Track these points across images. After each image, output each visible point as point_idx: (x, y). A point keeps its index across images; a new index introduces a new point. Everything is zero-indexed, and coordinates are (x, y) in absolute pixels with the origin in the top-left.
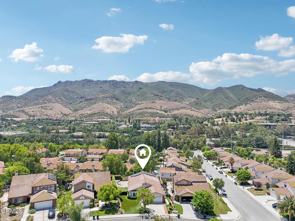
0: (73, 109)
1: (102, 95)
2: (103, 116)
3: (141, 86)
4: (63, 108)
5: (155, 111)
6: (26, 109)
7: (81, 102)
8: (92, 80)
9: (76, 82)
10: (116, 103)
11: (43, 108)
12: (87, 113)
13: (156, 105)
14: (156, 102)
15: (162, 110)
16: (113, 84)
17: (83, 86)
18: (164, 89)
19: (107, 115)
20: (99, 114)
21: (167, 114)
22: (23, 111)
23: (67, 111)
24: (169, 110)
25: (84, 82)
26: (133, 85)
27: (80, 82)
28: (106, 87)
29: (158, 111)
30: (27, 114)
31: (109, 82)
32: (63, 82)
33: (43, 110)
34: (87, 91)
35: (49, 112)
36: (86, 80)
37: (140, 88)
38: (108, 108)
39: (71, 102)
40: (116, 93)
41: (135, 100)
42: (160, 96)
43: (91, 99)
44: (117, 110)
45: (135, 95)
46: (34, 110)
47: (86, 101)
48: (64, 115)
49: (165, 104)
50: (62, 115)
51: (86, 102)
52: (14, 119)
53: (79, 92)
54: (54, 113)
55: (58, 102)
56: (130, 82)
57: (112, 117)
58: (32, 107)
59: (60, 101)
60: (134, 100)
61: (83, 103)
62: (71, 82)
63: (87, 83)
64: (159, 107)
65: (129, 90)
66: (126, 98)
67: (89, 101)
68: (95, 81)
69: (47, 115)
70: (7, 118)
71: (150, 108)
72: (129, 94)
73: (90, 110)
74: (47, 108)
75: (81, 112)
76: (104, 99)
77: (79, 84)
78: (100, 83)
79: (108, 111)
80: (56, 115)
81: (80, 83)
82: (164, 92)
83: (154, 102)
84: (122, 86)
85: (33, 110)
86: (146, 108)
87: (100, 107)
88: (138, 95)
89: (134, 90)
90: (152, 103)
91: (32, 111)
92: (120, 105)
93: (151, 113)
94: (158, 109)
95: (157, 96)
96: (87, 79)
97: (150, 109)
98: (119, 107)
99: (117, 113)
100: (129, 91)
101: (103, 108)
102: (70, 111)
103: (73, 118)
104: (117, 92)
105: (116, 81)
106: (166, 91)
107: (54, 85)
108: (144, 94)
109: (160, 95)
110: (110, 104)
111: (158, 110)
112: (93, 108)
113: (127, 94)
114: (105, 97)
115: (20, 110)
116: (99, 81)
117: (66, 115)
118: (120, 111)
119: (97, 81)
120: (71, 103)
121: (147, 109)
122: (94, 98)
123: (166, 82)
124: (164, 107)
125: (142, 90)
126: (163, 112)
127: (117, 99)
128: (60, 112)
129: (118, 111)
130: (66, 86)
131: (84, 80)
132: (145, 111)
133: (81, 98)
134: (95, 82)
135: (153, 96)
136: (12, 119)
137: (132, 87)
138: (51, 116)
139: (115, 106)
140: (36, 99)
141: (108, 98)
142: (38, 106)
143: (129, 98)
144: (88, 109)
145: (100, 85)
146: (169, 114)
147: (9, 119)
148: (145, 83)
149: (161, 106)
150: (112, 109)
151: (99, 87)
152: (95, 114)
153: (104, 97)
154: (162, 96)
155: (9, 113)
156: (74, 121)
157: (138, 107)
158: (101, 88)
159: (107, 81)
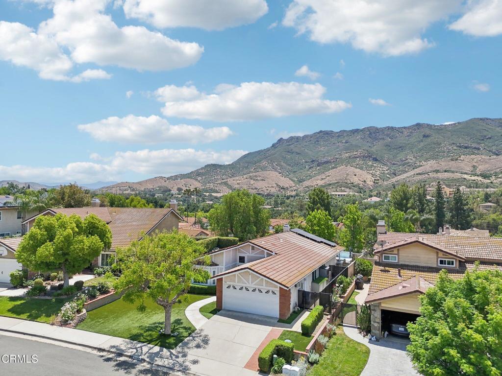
0: (296, 179)
1: (347, 155)
2: (343, 188)
3: (428, 132)
4: (281, 178)
5: (458, 175)
6: (230, 181)
7: (310, 168)
8: (332, 131)
9: (305, 137)
10: (372, 166)
11: (252, 179)
12: (317, 185)
13: (462, 165)
14: (461, 158)
15: (475, 175)
16: (370, 133)
17: (317, 143)
18: (485, 133)
19: (351, 186)
20: (336, 185)
21: (490, 181)
22: (226, 184)
23: (286, 182)
24: (496, 173)
25: (319, 135)
26: (411, 133)
27: (311, 136)
28: (356, 140)
29: (465, 176)
30: (230, 187)
31: (361, 131)
32: (286, 140)
33: (252, 182)
34: (322, 151)
35: (260, 185)
36: (321, 132)
37: (424, 136)
38: (355, 175)
39: (294, 170)
40: (374, 149)
41: (414, 159)
42: (475, 148)
43: (327, 162)
44: (373, 179)
45: (414, 150)
46: (240, 182)
47: (318, 166)
48: (282, 188)
49: (486, 162)
50: (278, 189)
51: (319, 168)
52: (213, 194)
53: (310, 153)
54: (267, 186)
55: (276, 170)
56: (405, 128)
57: (361, 190)
58: (237, 178)
59: (279, 168)
60: (411, 159)
61: (314, 169)
62: (298, 138)
63: (323, 136)
64: (468, 169)
65: (401, 141)
66: (395, 157)
67: (324, 165)
68: (337, 133)
69: (256, 189)
70: (205, 193)
71: (445, 171)
72: (400, 149)
73: (322, 179)
74: (258, 178)
75: (307, 183)
76: (350, 161)
77: (310, 141)
78: (345, 134)
79: (356, 180)
80: (269, 189)
81: (312, 139)
82: (483, 140)
83: (457, 160)
84: (388, 135)
85: (238, 182)
86: (437, 171)
87: (341, 173)
88: (420, 150)
89: (412, 140)
90: (452, 160)
91: (238, 184)
92: (380, 169)
93: (448, 179)
94: (464, 171)
95: (466, 148)
96: (323, 130)
97: (446, 173)
98: (378, 173)
99: (373, 183)
100: (401, 143)
101: (345, 176)
102: (292, 182)
103: (294, 193)
104: (377, 148)
105: (377, 129)
106: (490, 138)
107: (273, 145)
108: (433, 146)
109: (474, 145)
110: (361, 169)
111: (466, 173)
112: (329, 176)
113: (396, 149)
114: (353, 158)
115: (222, 183)
116: (345, 131)
117: (284, 189)
118: (378, 180)
119: (340, 131)
120: (295, 172)
121: (439, 172)
122: (332, 161)
123: (490, 119)
124: (481, 168)
125: (429, 140)
126: (480, 178)
127: (375, 160)
128: (276, 184)
129: (375, 180)
130: (289, 145)
131: (318, 133)
132: (433, 176)
133: (312, 162)
134: (337, 135)
135: (455, 148)
136: (210, 195)
137: (408, 136)
138: (261, 189)
139: (371, 172)
140: (247, 168)
141: (358, 159)
142: (246, 176)
143: (401, 156)
144: (319, 177)
145: (346, 138)
146: (495, 181)
147: (207, 194)
148: (438, 126)
149: (474, 166)
150: (363, 176)
151: (344, 141)
152: (330, 184)
153: (350, 157)
154: (479, 149)
155: (208, 187)
156: (295, 197)
157: (417, 171)
158: (347, 143)
159: (358, 130)
